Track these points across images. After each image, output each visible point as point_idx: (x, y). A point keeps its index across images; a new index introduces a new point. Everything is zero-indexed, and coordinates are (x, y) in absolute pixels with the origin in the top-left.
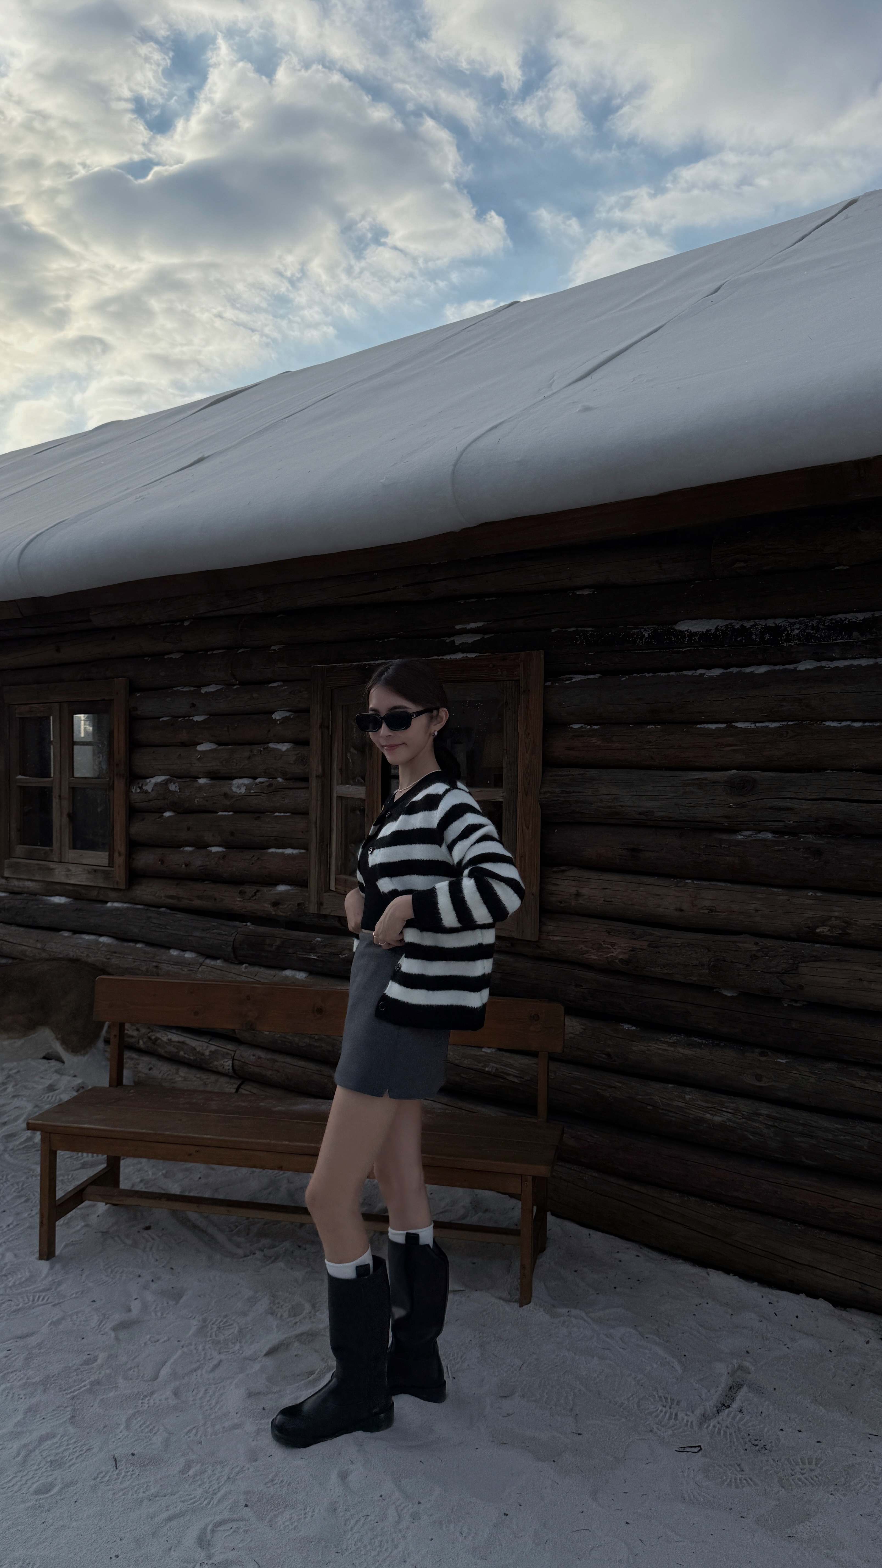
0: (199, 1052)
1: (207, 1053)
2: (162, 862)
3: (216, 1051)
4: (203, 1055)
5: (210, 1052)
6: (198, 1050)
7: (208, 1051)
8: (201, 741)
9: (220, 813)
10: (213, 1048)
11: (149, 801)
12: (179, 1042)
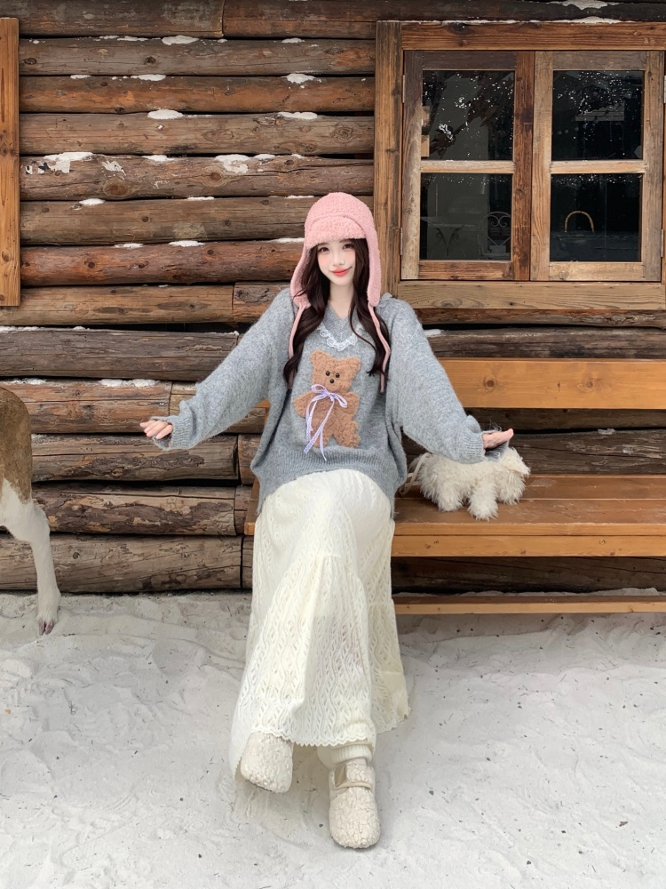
0: (171, 512)
1: (186, 511)
2: (91, 265)
3: (199, 504)
4: (179, 514)
5: (191, 508)
6: (168, 510)
7: (187, 507)
8: (155, 107)
9: (191, 199)
10: (194, 502)
11: (64, 185)
12: (127, 505)
